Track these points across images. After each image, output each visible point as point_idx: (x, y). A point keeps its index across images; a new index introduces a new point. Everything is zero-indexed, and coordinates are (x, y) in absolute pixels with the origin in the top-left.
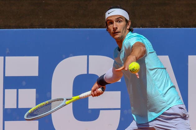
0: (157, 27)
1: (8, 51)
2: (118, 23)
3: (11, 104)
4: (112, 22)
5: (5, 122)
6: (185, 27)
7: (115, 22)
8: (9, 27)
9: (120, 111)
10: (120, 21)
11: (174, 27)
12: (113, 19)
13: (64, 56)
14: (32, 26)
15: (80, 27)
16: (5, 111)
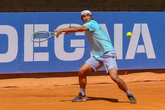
0: (100, 11)
1: (35, 22)
2: (87, 17)
3: (37, 45)
4: (85, 16)
5: (34, 53)
6: (112, 11)
7: (86, 16)
8: (36, 11)
9: (84, 48)
10: (88, 16)
11: (108, 11)
12: (86, 15)
13: (60, 24)
14: (46, 11)
15: (67, 11)
16: (34, 48)
